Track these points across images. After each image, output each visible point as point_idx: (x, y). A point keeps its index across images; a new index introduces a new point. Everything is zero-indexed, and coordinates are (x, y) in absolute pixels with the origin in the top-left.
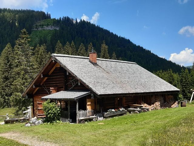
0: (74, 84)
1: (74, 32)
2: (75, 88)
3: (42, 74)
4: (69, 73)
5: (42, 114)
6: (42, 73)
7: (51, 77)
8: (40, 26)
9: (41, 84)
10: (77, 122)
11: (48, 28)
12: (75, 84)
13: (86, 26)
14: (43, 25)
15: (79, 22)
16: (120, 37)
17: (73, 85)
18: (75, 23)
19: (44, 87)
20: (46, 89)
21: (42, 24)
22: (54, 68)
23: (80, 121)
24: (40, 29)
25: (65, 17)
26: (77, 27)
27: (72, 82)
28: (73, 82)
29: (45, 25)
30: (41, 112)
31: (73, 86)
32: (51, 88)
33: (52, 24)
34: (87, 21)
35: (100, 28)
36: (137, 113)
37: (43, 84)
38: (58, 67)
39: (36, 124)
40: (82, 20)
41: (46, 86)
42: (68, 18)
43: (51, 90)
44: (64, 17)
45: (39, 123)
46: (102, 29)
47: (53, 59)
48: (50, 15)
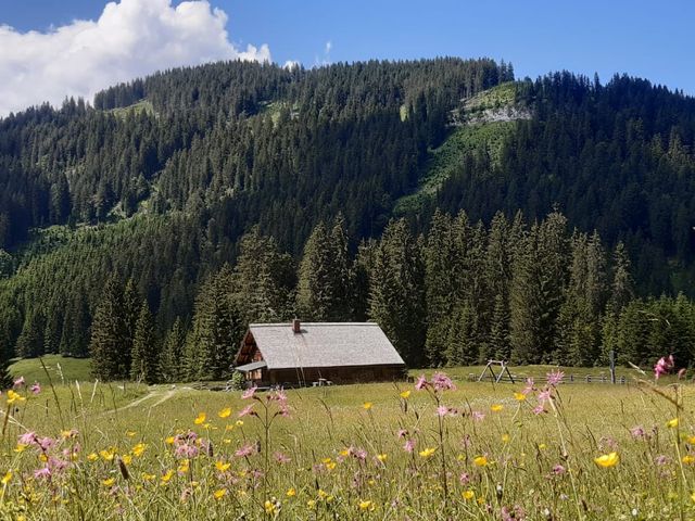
8: (474, 111)
11: (497, 118)
14: (482, 109)
15: (608, 86)
18: (591, 90)
21: (480, 104)
24: (473, 122)
25: (557, 74)
29: (490, 108)
33: (511, 103)
42: (567, 75)
44: (554, 72)
48: (510, 66)
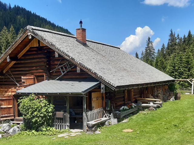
0: (64, 72)
1: (7, 17)
2: (65, 77)
3: (8, 57)
4: (59, 55)
5: (6, 115)
6: (9, 55)
7: (22, 62)
9: (4, 72)
10: (86, 128)
12: (66, 72)
13: (21, 12)
15: (13, 8)
16: (58, 26)
17: (62, 72)
18: (8, 8)
19: (10, 75)
20: (13, 78)
22: (27, 48)
23: (90, 128)
26: (10, 12)
27: (60, 68)
28: (62, 68)
30: (6, 112)
31: (63, 74)
32: (22, 77)
34: (22, 7)
35: (37, 15)
36: (154, 110)
37: (7, 72)
38: (35, 46)
39: (10, 133)
40: (17, 6)
41: (13, 75)
43: (23, 81)
45: (14, 131)
46: (39, 17)
47: (29, 34)
